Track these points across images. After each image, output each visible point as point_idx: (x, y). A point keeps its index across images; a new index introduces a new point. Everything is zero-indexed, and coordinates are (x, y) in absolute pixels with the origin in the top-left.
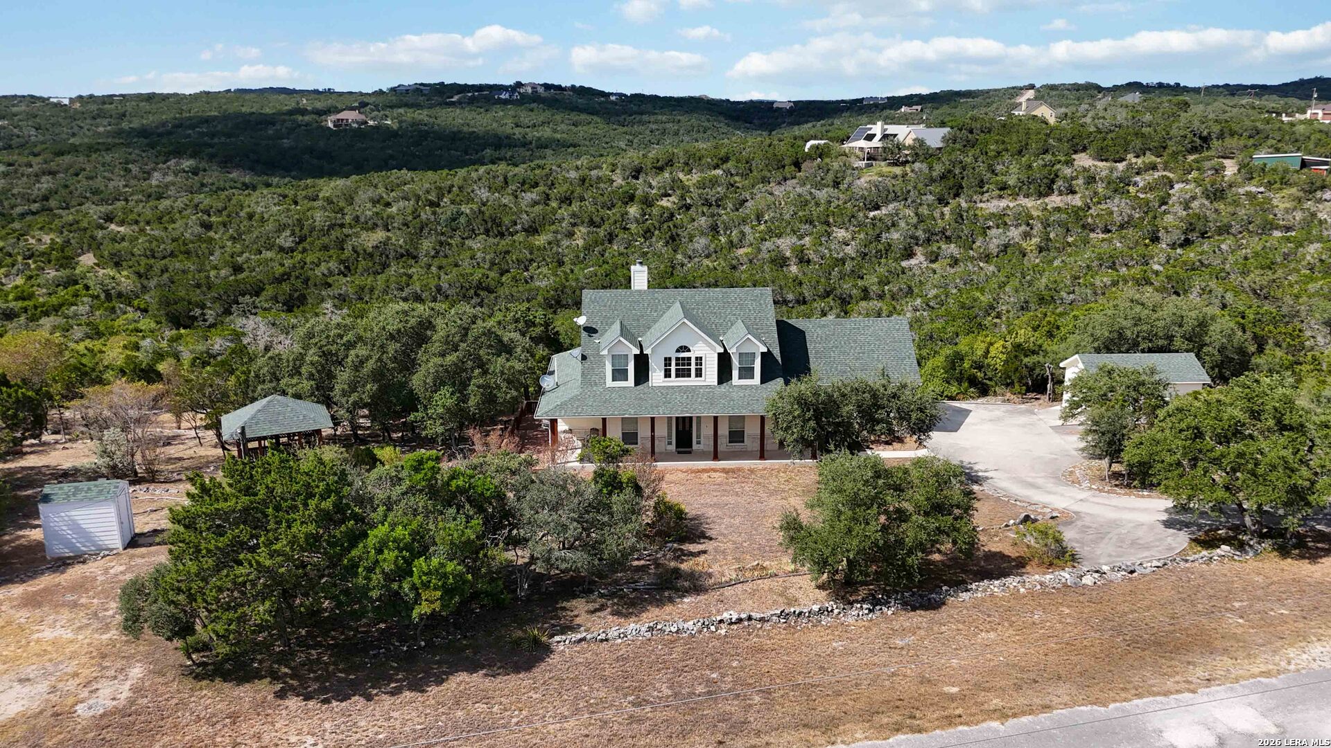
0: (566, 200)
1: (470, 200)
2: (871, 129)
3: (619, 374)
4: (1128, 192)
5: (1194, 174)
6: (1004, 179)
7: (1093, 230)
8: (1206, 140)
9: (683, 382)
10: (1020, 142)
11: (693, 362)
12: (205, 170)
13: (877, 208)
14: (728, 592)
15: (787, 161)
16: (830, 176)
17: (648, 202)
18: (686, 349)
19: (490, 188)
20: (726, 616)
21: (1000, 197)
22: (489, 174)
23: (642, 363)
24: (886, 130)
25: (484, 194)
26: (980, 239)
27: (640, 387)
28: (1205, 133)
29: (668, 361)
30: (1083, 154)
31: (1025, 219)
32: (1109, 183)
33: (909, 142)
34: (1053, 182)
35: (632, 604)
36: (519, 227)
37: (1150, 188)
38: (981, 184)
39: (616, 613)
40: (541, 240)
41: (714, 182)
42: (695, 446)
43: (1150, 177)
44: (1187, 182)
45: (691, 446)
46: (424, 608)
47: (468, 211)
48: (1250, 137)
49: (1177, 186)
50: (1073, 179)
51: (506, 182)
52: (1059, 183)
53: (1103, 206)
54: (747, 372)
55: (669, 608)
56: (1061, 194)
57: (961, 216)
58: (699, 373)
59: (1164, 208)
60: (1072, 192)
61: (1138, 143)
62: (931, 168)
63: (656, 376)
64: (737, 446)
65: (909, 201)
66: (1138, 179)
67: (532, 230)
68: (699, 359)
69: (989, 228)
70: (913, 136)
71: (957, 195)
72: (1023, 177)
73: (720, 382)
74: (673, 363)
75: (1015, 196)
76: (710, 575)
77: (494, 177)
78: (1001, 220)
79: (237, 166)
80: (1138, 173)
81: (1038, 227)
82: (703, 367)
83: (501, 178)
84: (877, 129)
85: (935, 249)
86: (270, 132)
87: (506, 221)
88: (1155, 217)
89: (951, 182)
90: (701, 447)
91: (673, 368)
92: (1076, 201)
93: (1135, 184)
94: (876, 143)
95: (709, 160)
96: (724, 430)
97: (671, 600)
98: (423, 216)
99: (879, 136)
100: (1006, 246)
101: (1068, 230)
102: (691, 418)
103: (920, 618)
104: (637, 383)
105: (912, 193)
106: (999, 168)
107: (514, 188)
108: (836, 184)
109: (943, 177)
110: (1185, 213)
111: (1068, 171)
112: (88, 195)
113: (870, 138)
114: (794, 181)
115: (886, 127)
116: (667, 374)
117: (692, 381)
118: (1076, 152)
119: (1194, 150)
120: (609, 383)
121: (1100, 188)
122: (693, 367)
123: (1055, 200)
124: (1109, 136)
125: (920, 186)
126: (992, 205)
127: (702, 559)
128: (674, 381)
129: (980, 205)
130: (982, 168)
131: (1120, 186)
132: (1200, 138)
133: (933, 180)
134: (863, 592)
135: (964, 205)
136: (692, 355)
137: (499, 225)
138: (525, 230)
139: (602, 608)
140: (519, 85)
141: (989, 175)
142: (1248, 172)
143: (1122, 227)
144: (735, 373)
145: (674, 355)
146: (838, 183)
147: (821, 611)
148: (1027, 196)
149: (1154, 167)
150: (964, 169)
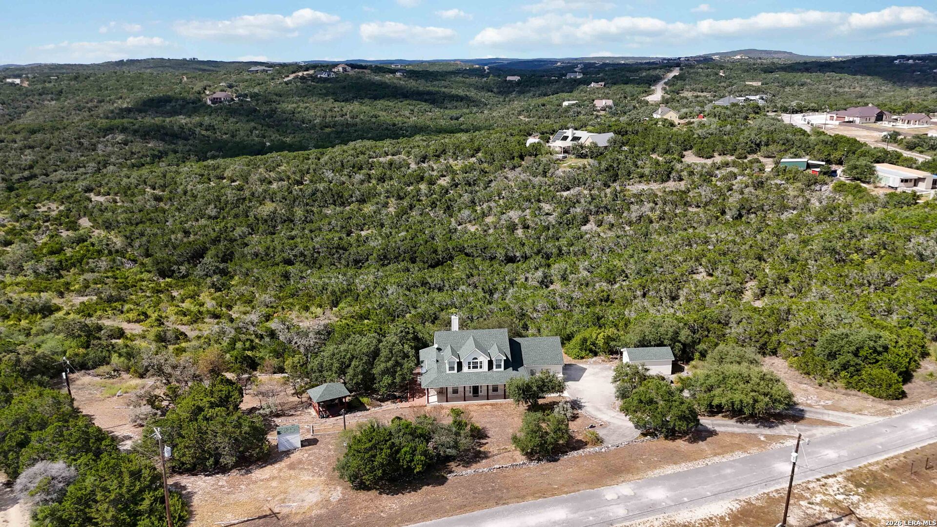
0: (381, 180)
1: (322, 180)
2: (565, 132)
3: (452, 368)
4: (712, 181)
5: (748, 171)
6: (642, 170)
7: (690, 206)
8: (758, 145)
9: (475, 370)
10: (654, 143)
11: (479, 363)
12: (132, 142)
13: (568, 189)
14: (496, 457)
15: (516, 154)
16: (541, 168)
17: (432, 182)
18: (476, 359)
19: (333, 171)
20: (496, 466)
21: (640, 182)
22: (331, 160)
23: (460, 365)
24: (574, 134)
25: (330, 175)
26: (626, 212)
27: (459, 373)
28: (758, 141)
29: (469, 363)
30: (690, 151)
31: (653, 198)
32: (701, 176)
33: (588, 144)
34: (670, 173)
35: (468, 463)
36: (354, 199)
37: (724, 178)
38: (629, 174)
39: (464, 466)
40: (369, 208)
41: (472, 168)
42: (480, 394)
43: (724, 172)
44: (744, 175)
45: (478, 395)
46: (418, 470)
47: (322, 189)
48: (784, 144)
49: (739, 178)
50: (682, 171)
51: (343, 166)
52: (674, 174)
53: (697, 190)
54: (499, 366)
55: (479, 464)
56: (675, 181)
57: (617, 196)
58: (481, 367)
59: (729, 193)
60: (681, 180)
62: (600, 163)
63: (465, 369)
64: (495, 393)
65: (587, 185)
66: (717, 172)
67: (362, 201)
68: (481, 362)
69: (632, 203)
70: (590, 140)
71: (615, 181)
72: (653, 170)
73: (489, 370)
74: (471, 363)
75: (648, 181)
76: (490, 452)
77: (335, 162)
78: (639, 198)
79: (153, 138)
80: (718, 168)
81: (660, 203)
82: (482, 365)
83: (339, 163)
84: (569, 133)
85: (600, 218)
86: (168, 108)
87: (346, 195)
88: (724, 200)
89: (611, 173)
90: (482, 395)
91: (471, 365)
92: (682, 185)
93: (716, 176)
94: (568, 142)
95: (468, 150)
96: (491, 388)
97: (479, 461)
98: (295, 193)
99: (570, 138)
100: (641, 217)
101: (676, 206)
102: (478, 386)
103: (551, 465)
104: (458, 371)
105: (588, 181)
106: (639, 163)
107: (348, 170)
108: (545, 173)
109: (607, 170)
110: (741, 197)
111: (679, 166)
113: (565, 139)
114: (520, 169)
115: (575, 131)
116: (469, 368)
117: (478, 370)
118: (686, 150)
119: (750, 152)
120: (448, 372)
121: (696, 178)
122: (479, 365)
123: (671, 185)
124: (706, 141)
125: (594, 175)
126: (635, 188)
127: (486, 446)
128: (472, 370)
129: (628, 187)
130: (630, 163)
131: (707, 177)
132: (755, 144)
133: (600, 172)
134: (536, 456)
135: (618, 188)
136: (478, 361)
137: (342, 197)
138: (357, 201)
141: (633, 168)
142: (778, 171)
143: (706, 204)
144: (494, 367)
145: (472, 361)
146: (546, 172)
147: (523, 464)
148: (655, 181)
149: (727, 164)
150: (619, 164)
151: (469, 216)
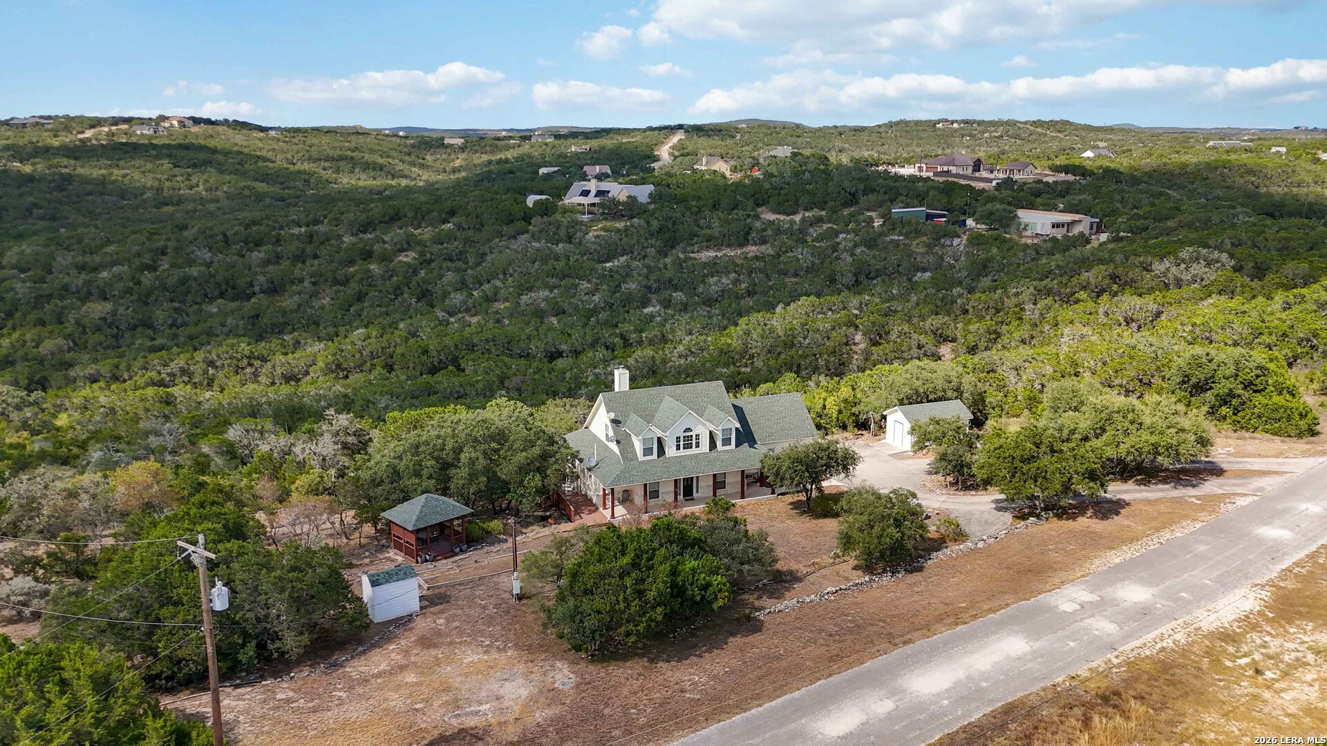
0: (300, 258)
1: (193, 262)
2: (584, 185)
3: (648, 451)
4: (807, 241)
5: (852, 225)
6: (709, 231)
7: (786, 274)
8: (854, 195)
9: (688, 452)
11: (694, 438)
13: (610, 259)
14: (811, 578)
15: (515, 217)
16: (562, 232)
17: (385, 258)
18: (690, 430)
19: (211, 249)
20: (827, 590)
21: (709, 247)
24: (599, 186)
25: (205, 254)
26: (702, 286)
27: (661, 459)
28: (853, 190)
29: (678, 439)
30: (766, 209)
31: (730, 267)
32: (791, 234)
33: (622, 199)
34: (748, 233)
35: (773, 592)
36: (257, 289)
37: (820, 238)
38: (691, 236)
39: (770, 598)
41: (450, 237)
42: (695, 495)
43: (820, 229)
44: (848, 233)
45: (692, 495)
47: (195, 275)
48: (885, 193)
49: (841, 236)
50: (764, 230)
52: (753, 234)
53: (790, 254)
54: (725, 442)
55: (794, 590)
56: (755, 244)
57: (681, 266)
58: (697, 446)
59: (836, 254)
60: (764, 242)
61: (805, 199)
62: (648, 223)
63: (671, 451)
64: (721, 491)
65: (636, 253)
66: (811, 230)
67: (274, 289)
68: (697, 436)
69: (706, 276)
70: (625, 193)
71: (673, 247)
72: (724, 230)
73: (710, 450)
74: (682, 439)
75: (720, 246)
76: (796, 572)
78: (714, 268)
80: (811, 226)
81: (744, 273)
82: (700, 441)
84: (593, 186)
85: (667, 296)
87: (242, 282)
88: (831, 263)
89: (667, 236)
90: (699, 494)
91: (682, 443)
92: (767, 249)
93: (811, 235)
94: (591, 199)
96: (711, 481)
98: (146, 283)
99: (593, 192)
100: (723, 292)
101: (768, 276)
102: (692, 478)
104: (659, 457)
105: (636, 247)
106: (702, 222)
108: (569, 239)
109: (660, 231)
110: (851, 259)
111: (758, 224)
113: (585, 193)
114: (528, 235)
115: (599, 183)
116: (678, 448)
117: (694, 451)
118: (759, 207)
119: (846, 205)
120: (641, 458)
121: (785, 238)
122: (694, 442)
123: (753, 249)
124: (782, 192)
125: (642, 240)
126: (704, 255)
127: (782, 562)
128: (683, 452)
129: (693, 255)
130: (689, 222)
131: (800, 236)
132: (850, 194)
133: (652, 235)
134: (881, 568)
135: (681, 255)
136: (693, 434)
137: (234, 287)
138: (262, 291)
139: (760, 596)
140: (163, 118)
141: (696, 228)
142: (892, 224)
143: (807, 271)
144: (719, 443)
145: (682, 435)
147: (869, 581)
148: (730, 245)
149: (820, 220)
150: (674, 223)
151: (465, 302)
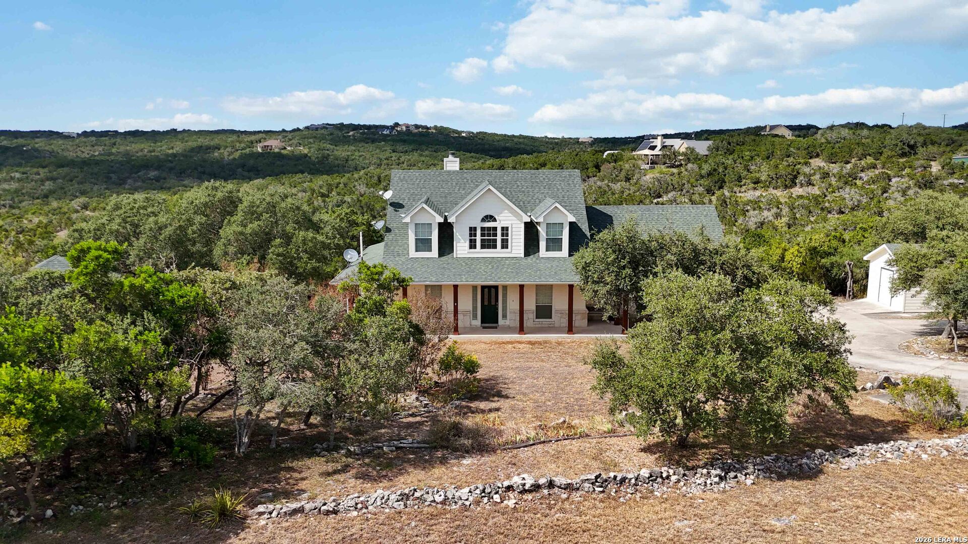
1: (351, 192)
2: (653, 142)
3: (423, 244)
4: (856, 184)
5: (907, 171)
6: (758, 175)
7: (830, 212)
8: (912, 147)
9: (489, 253)
10: (768, 150)
11: (499, 232)
12: (165, 179)
13: (660, 196)
15: (590, 165)
16: (623, 174)
18: (491, 218)
19: (367, 185)
21: (755, 189)
22: (367, 175)
23: (446, 231)
24: (664, 142)
25: (362, 189)
26: (741, 218)
27: (444, 258)
28: (912, 143)
29: (473, 231)
30: (817, 159)
31: (776, 204)
32: (840, 177)
33: (683, 150)
34: (796, 177)
37: (873, 181)
38: (739, 179)
43: (871, 173)
44: (902, 176)
45: (497, 322)
47: (349, 200)
48: (948, 145)
49: (894, 180)
50: (812, 174)
51: (379, 181)
52: (801, 178)
53: (837, 194)
54: (553, 244)
56: (802, 185)
57: (725, 202)
58: (505, 245)
59: (885, 195)
60: (810, 183)
61: (860, 150)
62: (700, 168)
63: (461, 247)
64: (545, 321)
65: (684, 191)
66: (863, 175)
68: (505, 230)
69: (747, 211)
70: (685, 145)
71: (721, 187)
72: (772, 174)
73: (527, 254)
74: (479, 232)
75: (766, 187)
76: (500, 433)
77: (371, 177)
78: (756, 204)
79: (189, 176)
80: (862, 171)
81: (785, 210)
82: (509, 238)
83: (376, 178)
84: (657, 142)
86: (216, 154)
88: (880, 202)
89: (716, 178)
90: (507, 322)
91: (478, 238)
92: (816, 191)
93: (861, 178)
94: (657, 152)
95: (531, 165)
96: (530, 304)
97: (443, 461)
98: (316, 203)
99: (659, 147)
100: (762, 224)
101: (810, 212)
102: (496, 287)
104: (441, 254)
105: (686, 186)
106: (753, 168)
107: (385, 184)
108: (628, 179)
109: (710, 174)
110: (903, 199)
111: (807, 170)
112: (77, 194)
113: (653, 148)
114: (596, 178)
115: (664, 140)
116: (473, 245)
117: (498, 252)
118: (811, 158)
119: (903, 155)
120: (413, 253)
121: (833, 181)
122: (499, 238)
123: (797, 191)
124: (837, 145)
125: (692, 180)
126: (748, 194)
127: (492, 416)
128: (480, 253)
129: (739, 195)
130: (740, 168)
131: (849, 180)
132: (909, 146)
133: (702, 177)
135: (727, 194)
136: (498, 225)
137: (372, 210)
139: (345, 469)
140: (397, 125)
141: (745, 173)
142: (951, 168)
143: (853, 209)
144: (543, 244)
145: (479, 225)
146: (629, 179)
148: (775, 188)
149: (874, 167)
150: (726, 168)
